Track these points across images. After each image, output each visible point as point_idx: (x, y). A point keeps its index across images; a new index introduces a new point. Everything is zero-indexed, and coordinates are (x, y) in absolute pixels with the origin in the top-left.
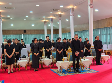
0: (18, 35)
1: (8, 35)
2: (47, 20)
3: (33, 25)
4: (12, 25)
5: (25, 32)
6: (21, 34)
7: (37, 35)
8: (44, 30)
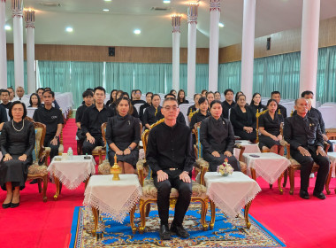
0: (92, 64)
1: (58, 63)
2: (183, 15)
3: (137, 32)
4: (70, 30)
5: (114, 55)
6: (100, 61)
7: (152, 65)
8: (170, 49)
